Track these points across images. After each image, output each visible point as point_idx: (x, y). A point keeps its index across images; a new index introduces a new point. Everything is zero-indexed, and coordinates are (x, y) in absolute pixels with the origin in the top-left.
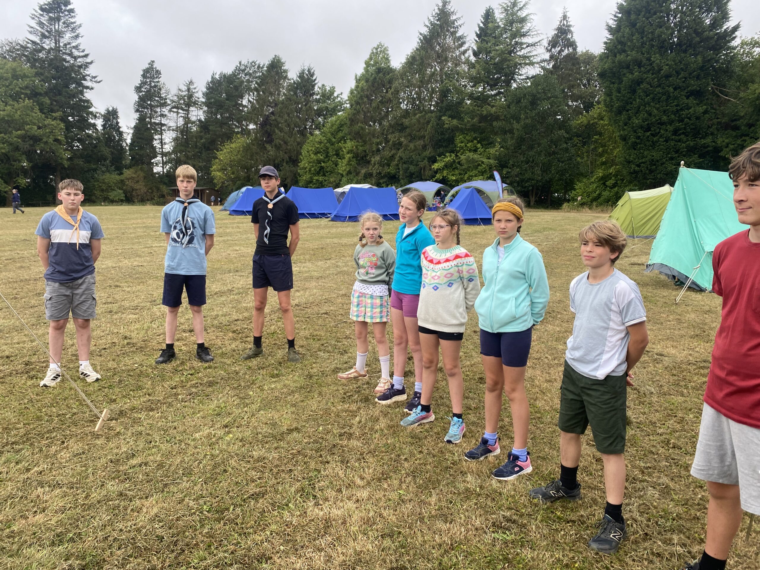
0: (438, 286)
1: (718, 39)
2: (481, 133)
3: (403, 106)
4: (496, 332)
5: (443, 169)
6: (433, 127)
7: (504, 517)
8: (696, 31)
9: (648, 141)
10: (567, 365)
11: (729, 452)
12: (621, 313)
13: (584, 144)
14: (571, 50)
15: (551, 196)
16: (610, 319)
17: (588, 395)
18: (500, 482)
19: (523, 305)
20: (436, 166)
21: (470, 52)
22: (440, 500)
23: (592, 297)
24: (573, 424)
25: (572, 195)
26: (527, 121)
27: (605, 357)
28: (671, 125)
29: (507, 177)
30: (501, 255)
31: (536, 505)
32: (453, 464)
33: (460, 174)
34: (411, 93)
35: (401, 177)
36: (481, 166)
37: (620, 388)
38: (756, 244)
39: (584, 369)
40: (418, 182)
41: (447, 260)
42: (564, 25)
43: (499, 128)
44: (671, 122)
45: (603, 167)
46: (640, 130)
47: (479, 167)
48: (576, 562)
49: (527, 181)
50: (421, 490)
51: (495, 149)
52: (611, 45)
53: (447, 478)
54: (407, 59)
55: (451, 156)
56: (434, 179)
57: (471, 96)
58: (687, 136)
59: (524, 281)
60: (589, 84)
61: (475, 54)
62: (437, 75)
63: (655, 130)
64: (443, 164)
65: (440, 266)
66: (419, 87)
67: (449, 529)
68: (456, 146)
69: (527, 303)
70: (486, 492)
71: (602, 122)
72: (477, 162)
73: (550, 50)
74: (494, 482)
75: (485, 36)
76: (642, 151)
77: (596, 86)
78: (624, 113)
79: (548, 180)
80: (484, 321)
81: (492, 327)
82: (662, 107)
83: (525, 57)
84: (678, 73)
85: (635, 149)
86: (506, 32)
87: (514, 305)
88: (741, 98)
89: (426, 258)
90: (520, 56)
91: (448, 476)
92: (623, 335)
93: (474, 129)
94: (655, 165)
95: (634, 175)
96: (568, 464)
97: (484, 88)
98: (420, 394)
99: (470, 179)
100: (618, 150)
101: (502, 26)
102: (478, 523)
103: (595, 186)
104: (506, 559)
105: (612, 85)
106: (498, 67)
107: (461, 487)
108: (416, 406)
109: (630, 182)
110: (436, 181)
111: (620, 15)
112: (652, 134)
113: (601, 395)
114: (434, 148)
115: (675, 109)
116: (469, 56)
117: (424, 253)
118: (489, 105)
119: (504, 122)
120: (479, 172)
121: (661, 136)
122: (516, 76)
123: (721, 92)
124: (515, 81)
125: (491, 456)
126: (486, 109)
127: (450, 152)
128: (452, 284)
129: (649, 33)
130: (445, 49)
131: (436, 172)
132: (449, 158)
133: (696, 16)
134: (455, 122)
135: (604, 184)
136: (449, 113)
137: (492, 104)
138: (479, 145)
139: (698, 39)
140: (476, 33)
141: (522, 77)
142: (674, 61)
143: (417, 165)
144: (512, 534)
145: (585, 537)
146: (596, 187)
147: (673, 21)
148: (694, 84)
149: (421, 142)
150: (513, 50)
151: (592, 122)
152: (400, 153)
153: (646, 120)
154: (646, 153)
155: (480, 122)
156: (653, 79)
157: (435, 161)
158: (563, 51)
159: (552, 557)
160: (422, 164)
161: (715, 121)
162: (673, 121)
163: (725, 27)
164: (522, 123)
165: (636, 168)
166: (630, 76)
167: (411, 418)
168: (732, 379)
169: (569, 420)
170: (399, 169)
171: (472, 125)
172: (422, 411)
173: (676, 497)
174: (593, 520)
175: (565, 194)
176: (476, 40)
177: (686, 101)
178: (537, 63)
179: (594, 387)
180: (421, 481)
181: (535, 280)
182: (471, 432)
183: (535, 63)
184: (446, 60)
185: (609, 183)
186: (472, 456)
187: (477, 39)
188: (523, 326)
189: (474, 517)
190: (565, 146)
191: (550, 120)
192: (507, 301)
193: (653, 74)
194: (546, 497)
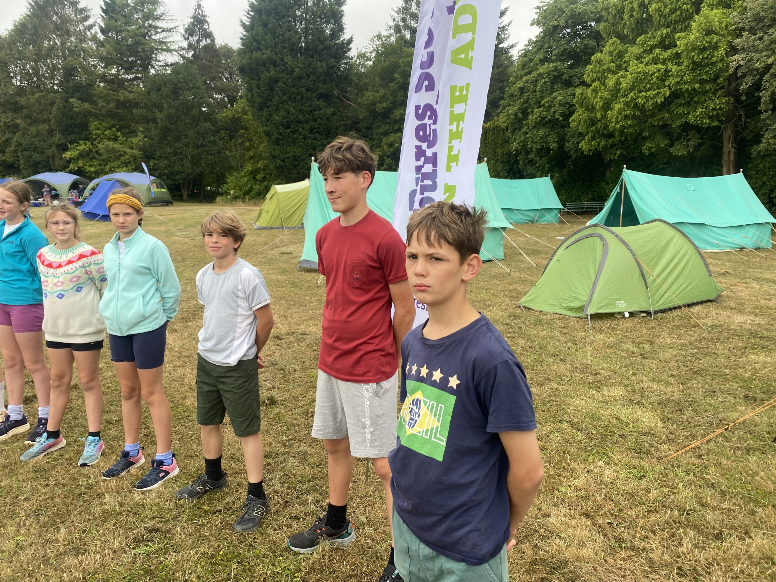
0: (63, 293)
1: (337, 49)
2: (120, 121)
3: (16, 82)
4: (125, 335)
5: (78, 158)
6: (59, 109)
7: (146, 528)
8: (319, 39)
9: (290, 138)
10: (200, 357)
11: (340, 410)
12: (247, 298)
13: (231, 137)
14: (209, 41)
15: (204, 190)
16: (238, 306)
17: (223, 383)
18: (143, 493)
19: (152, 301)
20: (67, 155)
21: (97, 29)
22: (70, 533)
23: (219, 286)
24: (212, 416)
25: (224, 189)
26: (170, 111)
27: (236, 343)
28: (307, 124)
29: (155, 170)
30: (122, 251)
31: (182, 506)
32: (88, 488)
33: (100, 165)
34: (24, 67)
35: (22, 166)
36: (124, 156)
37: (252, 370)
38: (345, 228)
39: (217, 359)
40: (46, 173)
41: (70, 262)
42: (199, 14)
43: (141, 115)
44: (307, 121)
45: (252, 161)
46: (281, 127)
47: (122, 158)
48: (220, 550)
49: (177, 174)
50: (45, 529)
51: (138, 139)
52: (247, 41)
53: (81, 506)
54: (15, 26)
55: (85, 144)
56: (68, 170)
57: (103, 78)
58: (321, 135)
59: (150, 276)
60: (231, 78)
61: (103, 31)
62: (57, 49)
63: (294, 128)
64: (77, 152)
65: (61, 270)
66: (36, 62)
67: (81, 563)
68: (90, 133)
69: (157, 298)
70: (126, 509)
71: (246, 116)
72: (118, 152)
73: (188, 39)
74: (136, 495)
75: (113, 12)
76: (285, 147)
77: (238, 81)
78: (265, 109)
79: (199, 173)
80: (111, 325)
81: (120, 330)
82: (298, 106)
83: (161, 42)
84: (308, 76)
85: (278, 145)
86: (137, 12)
87: (141, 303)
88: (359, 104)
89: (43, 263)
90: (155, 41)
91: (81, 503)
92: (251, 320)
93: (110, 115)
94: (297, 160)
95: (280, 170)
96: (212, 456)
97: (118, 71)
98: (46, 420)
99: (112, 171)
100: (264, 145)
101: (132, 5)
102: (116, 545)
103: (246, 179)
104: (149, 572)
105: (251, 81)
106: (133, 50)
107: (97, 510)
108: (40, 435)
109: (278, 177)
110: (70, 172)
111: (252, 14)
112: (292, 132)
113: (236, 380)
114: (63, 134)
115: (308, 109)
116: (96, 33)
117: (39, 257)
118: (126, 90)
119: (145, 110)
120: (122, 163)
121: (300, 134)
122: (153, 62)
123: (345, 97)
124: (153, 67)
125: (133, 469)
126: (123, 94)
127: (84, 140)
128: (81, 288)
129: (280, 35)
130: (66, 20)
131: (69, 162)
132: (83, 146)
133: (318, 25)
134: (86, 105)
135: (254, 178)
136: (79, 94)
137: (129, 89)
138: (119, 134)
139: (321, 46)
140: (102, 8)
141: (160, 64)
142: (304, 64)
143: (43, 153)
144: (155, 544)
145: (231, 522)
146: (247, 181)
147: (300, 27)
148: (322, 88)
149: (46, 127)
150: (147, 33)
151: (237, 116)
152: (17, 137)
153: (286, 118)
154: (288, 149)
155: (117, 109)
156: (288, 79)
157: (66, 149)
158: (201, 41)
159: (197, 553)
160: (49, 152)
161: (342, 122)
162: (308, 121)
163: (342, 39)
164: (165, 112)
165: (282, 163)
166: (267, 74)
167: (33, 450)
168: (337, 344)
169: (207, 413)
170: (18, 157)
171: (109, 111)
172: (48, 438)
173: (311, 461)
174: (239, 504)
175: (217, 187)
176: (102, 16)
177: (317, 103)
178: (175, 50)
179: (228, 374)
180: (46, 519)
181: (161, 274)
182: (111, 447)
183: (173, 50)
184: (68, 33)
185: (259, 176)
186: (111, 474)
187: (104, 15)
188: (155, 325)
189: (112, 541)
190: (212, 138)
191: (195, 112)
192: (134, 299)
193: (287, 74)
194: (192, 494)
